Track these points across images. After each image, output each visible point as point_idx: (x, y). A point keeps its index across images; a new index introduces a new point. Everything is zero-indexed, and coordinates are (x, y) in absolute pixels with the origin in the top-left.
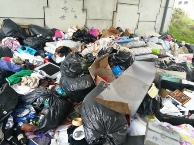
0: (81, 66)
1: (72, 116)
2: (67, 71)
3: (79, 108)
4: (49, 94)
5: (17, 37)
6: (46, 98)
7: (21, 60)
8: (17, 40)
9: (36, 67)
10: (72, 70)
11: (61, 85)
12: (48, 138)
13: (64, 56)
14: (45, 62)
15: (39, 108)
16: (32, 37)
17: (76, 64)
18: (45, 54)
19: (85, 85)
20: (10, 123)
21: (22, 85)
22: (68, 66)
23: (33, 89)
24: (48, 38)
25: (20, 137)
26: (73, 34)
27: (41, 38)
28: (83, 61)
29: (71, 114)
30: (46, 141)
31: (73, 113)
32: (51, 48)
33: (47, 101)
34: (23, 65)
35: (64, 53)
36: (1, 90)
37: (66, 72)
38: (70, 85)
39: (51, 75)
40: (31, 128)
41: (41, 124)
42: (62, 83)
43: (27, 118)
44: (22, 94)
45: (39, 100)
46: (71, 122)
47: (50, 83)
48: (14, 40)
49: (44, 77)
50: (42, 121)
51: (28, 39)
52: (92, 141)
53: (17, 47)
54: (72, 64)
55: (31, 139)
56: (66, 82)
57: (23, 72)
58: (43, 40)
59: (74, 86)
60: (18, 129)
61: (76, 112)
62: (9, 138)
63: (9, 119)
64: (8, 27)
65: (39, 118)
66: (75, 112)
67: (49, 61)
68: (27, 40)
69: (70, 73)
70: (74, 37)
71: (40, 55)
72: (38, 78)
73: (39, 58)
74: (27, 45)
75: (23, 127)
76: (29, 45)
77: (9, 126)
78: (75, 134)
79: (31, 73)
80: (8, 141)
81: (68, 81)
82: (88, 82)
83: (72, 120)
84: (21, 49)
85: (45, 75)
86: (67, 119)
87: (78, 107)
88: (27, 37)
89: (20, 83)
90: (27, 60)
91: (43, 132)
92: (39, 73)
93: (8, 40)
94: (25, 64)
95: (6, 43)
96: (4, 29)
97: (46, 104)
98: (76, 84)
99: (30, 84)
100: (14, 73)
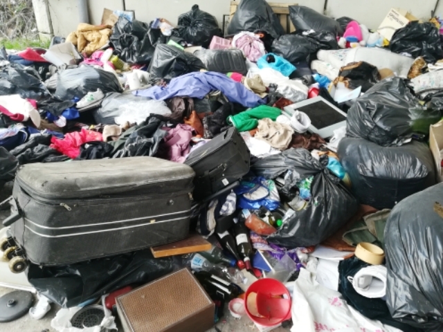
0: (409, 118)
1: (356, 236)
2: (369, 124)
3: (376, 222)
4: (315, 169)
5: (263, 32)
6: (307, 175)
7: (262, 83)
8: (261, 38)
9: (289, 104)
10: (381, 125)
11: (340, 156)
12: (295, 264)
13: (359, 88)
14: (309, 96)
15: (287, 193)
16: (292, 36)
17: (396, 109)
18: (312, 78)
19: (409, 170)
20: (230, 204)
21: (258, 137)
22: (373, 112)
23: (277, 149)
24: (329, 38)
25: (241, 239)
26: (395, 34)
27: (312, 40)
28: (417, 106)
29: (354, 230)
30: (289, 268)
31: (360, 229)
32: (328, 64)
33: (306, 183)
34: (265, 95)
35: (360, 81)
36: (225, 136)
37: (363, 127)
38: (366, 159)
39: (319, 127)
40: (265, 229)
41: (286, 228)
42: (345, 151)
43: (261, 206)
44: (255, 155)
45: (291, 176)
46: (352, 249)
47: (314, 144)
48: (255, 39)
49: (304, 130)
50: (290, 222)
51: (282, 38)
52: (403, 313)
53: (258, 55)
54: (385, 107)
55: (261, 252)
56: (356, 151)
57: (263, 109)
58: (316, 44)
59: (376, 165)
60: (239, 222)
61: (368, 230)
62: (222, 232)
63: (229, 198)
64: (250, 9)
65: (283, 215)
66: (364, 228)
67: (318, 95)
68: (280, 40)
69: (373, 129)
70: (394, 41)
71: (302, 79)
72: (290, 128)
73: (299, 86)
74: (278, 52)
75: (250, 222)
76: (281, 53)
77: (228, 210)
78: (358, 280)
79: (278, 116)
80: (219, 237)
81: (364, 150)
82: (419, 164)
83: (355, 245)
84: (264, 60)
85: (308, 124)
86: (342, 238)
87: (375, 219)
88: (280, 35)
89: (253, 131)
90: (274, 85)
91: (286, 247)
92: (297, 117)
93: (243, 38)
94: (269, 94)
95: (239, 44)
96: (240, 13)
97: (305, 190)
98: (384, 162)
99: (273, 138)
100: (244, 109)
